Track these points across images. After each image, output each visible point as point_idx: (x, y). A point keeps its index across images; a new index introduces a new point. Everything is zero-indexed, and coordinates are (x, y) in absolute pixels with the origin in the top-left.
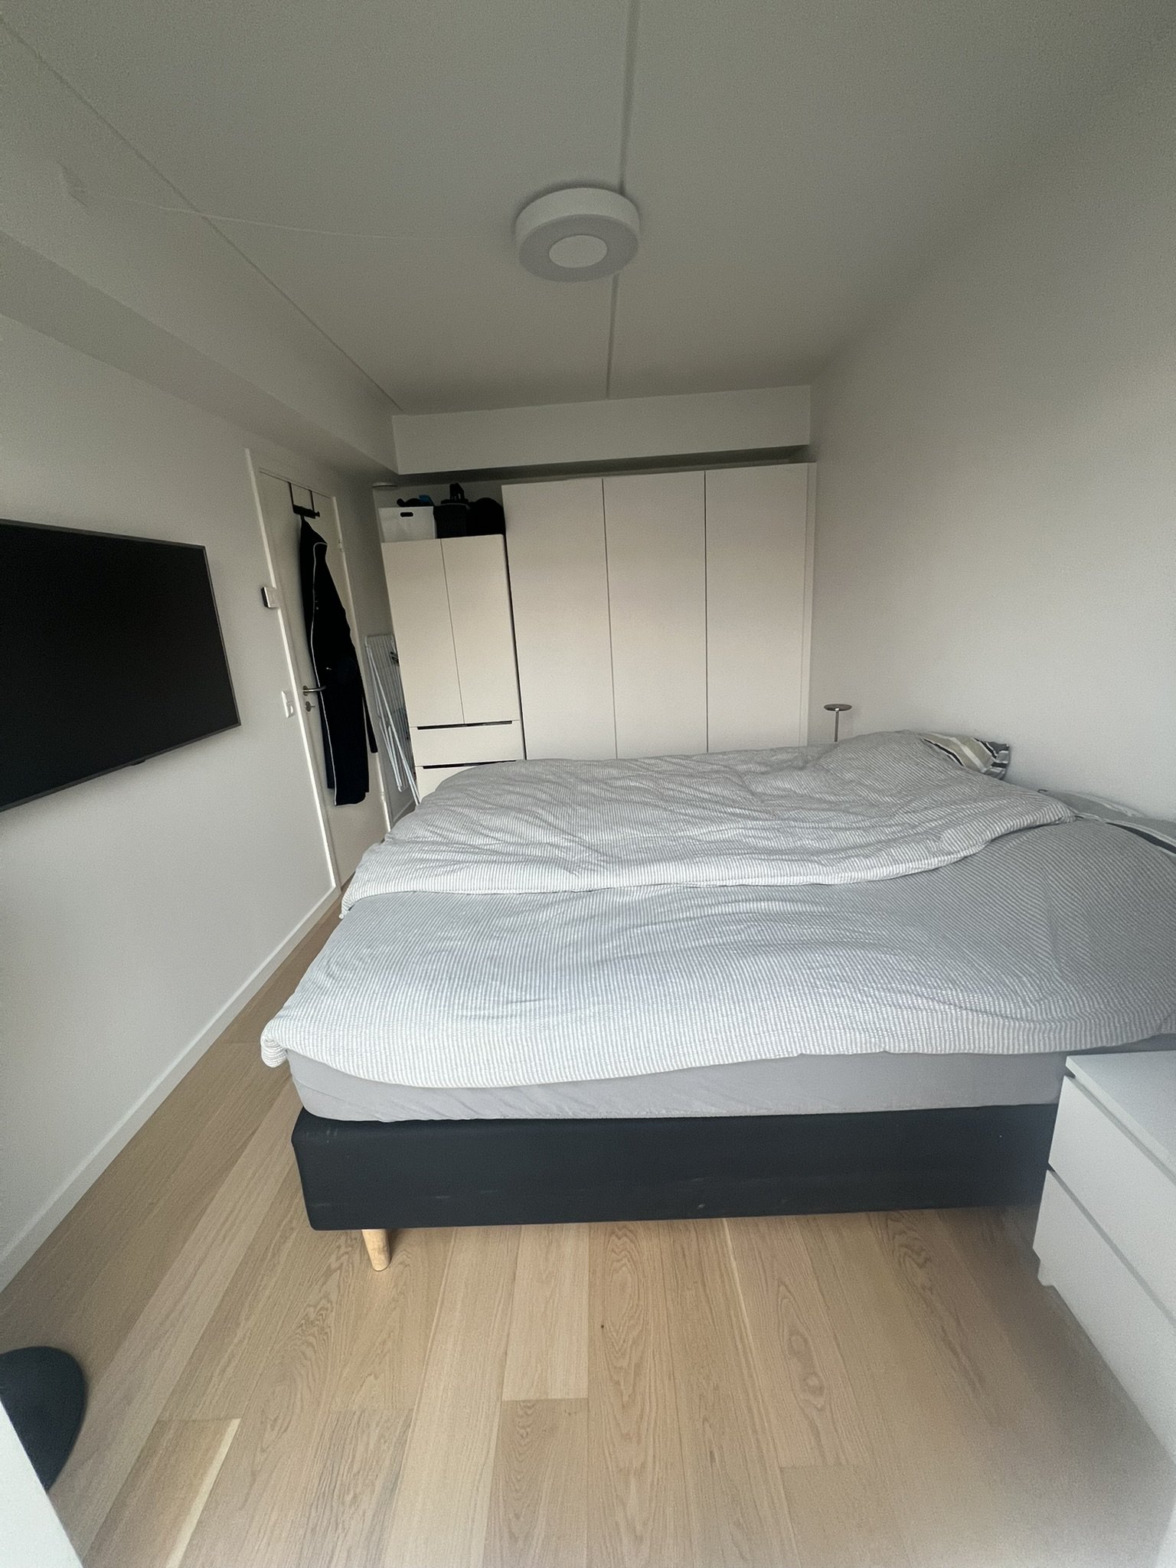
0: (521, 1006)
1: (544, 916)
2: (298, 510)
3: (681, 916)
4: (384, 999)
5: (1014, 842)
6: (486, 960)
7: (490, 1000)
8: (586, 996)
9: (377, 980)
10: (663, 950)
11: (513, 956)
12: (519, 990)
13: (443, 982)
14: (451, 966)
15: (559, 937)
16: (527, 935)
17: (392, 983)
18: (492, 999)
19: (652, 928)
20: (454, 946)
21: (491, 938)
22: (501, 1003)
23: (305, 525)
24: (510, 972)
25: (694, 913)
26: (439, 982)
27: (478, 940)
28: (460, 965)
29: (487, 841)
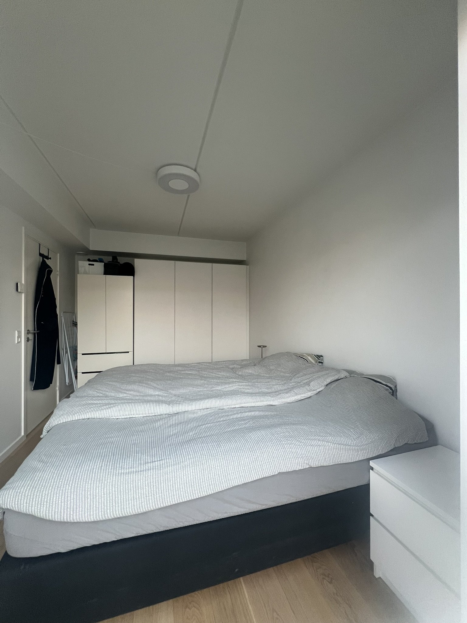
0: (153, 464)
1: (158, 424)
2: (41, 255)
3: (220, 420)
4: (76, 469)
5: (334, 385)
6: (132, 445)
7: (136, 463)
8: (185, 456)
9: (71, 460)
10: (216, 433)
11: (145, 442)
12: (151, 457)
13: (110, 457)
14: (113, 449)
15: (167, 432)
16: (151, 432)
17: (80, 461)
18: (137, 462)
19: (209, 425)
20: (114, 441)
21: (133, 436)
22: (142, 464)
23: (44, 261)
24: (145, 449)
25: (225, 418)
26: (108, 457)
27: (127, 437)
28: (118, 448)
29: (125, 395)
